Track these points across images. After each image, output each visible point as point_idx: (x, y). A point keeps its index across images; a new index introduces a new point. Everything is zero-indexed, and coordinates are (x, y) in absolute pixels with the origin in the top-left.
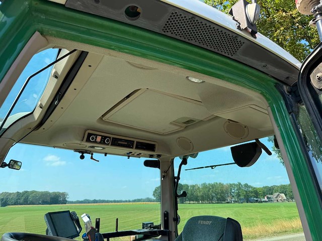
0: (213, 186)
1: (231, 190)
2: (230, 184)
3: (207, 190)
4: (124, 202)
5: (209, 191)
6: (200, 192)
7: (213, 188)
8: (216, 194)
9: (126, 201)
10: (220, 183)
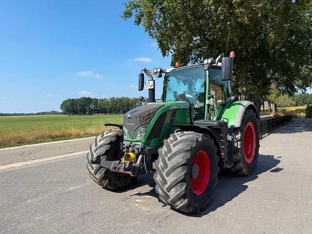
0: (121, 100)
1: (135, 104)
2: (135, 99)
3: (115, 103)
4: (26, 115)
5: (117, 104)
6: (108, 106)
7: (120, 101)
8: (123, 107)
9: (29, 114)
10: (127, 98)
